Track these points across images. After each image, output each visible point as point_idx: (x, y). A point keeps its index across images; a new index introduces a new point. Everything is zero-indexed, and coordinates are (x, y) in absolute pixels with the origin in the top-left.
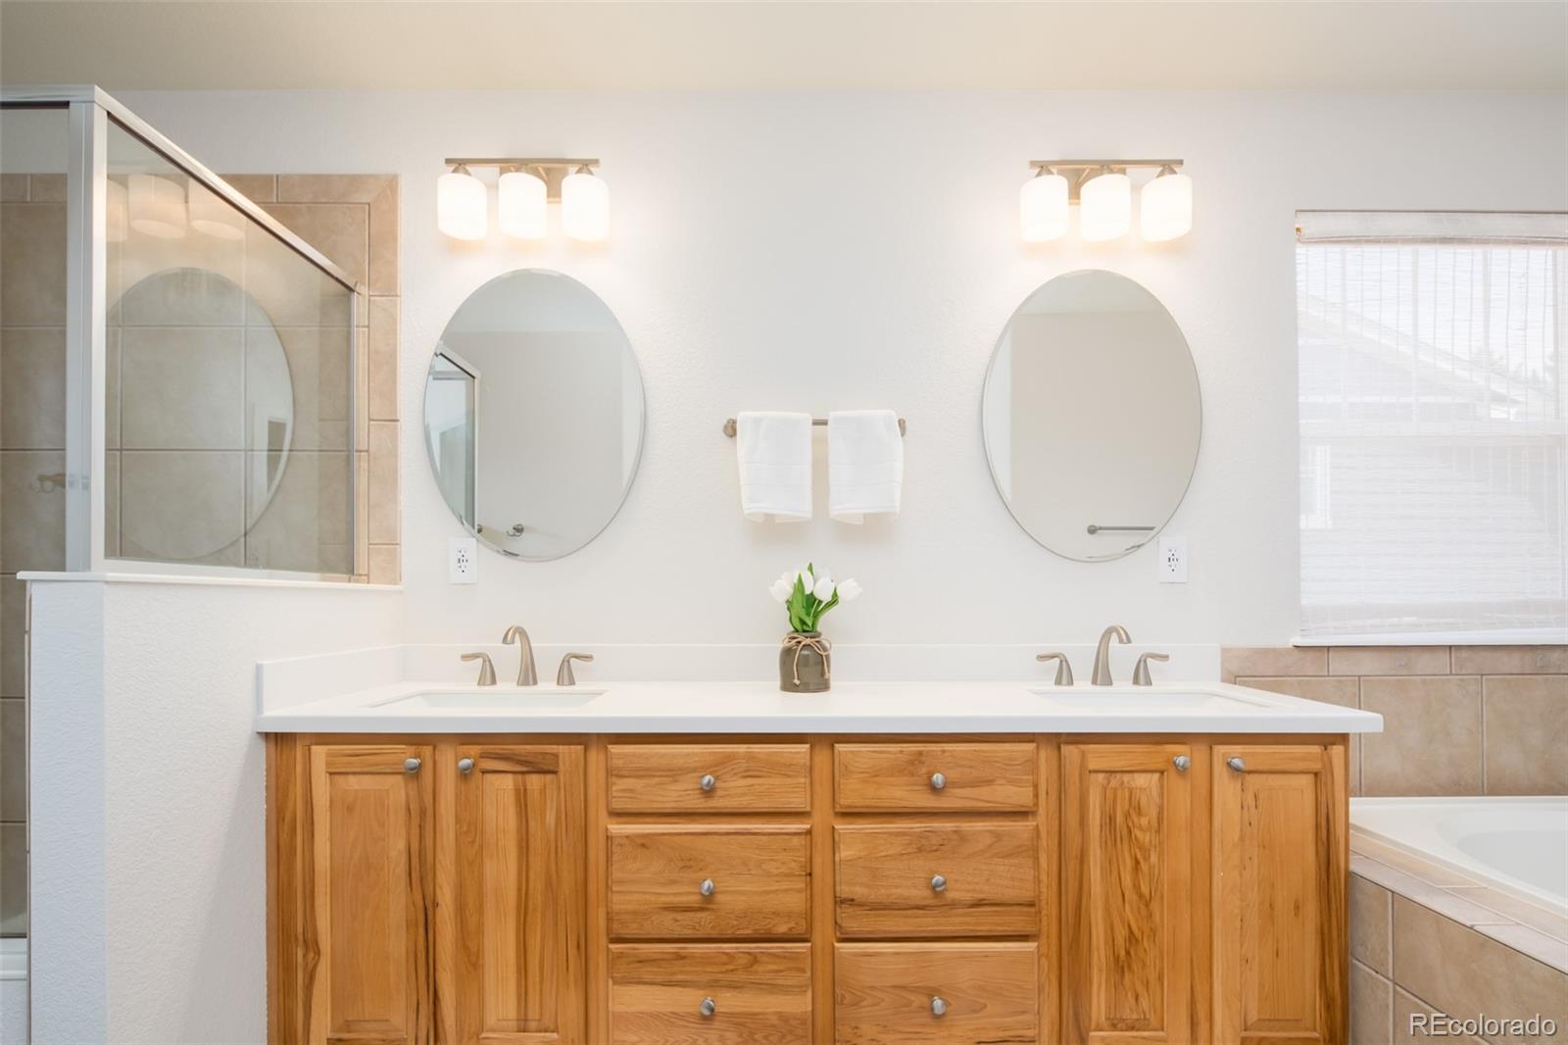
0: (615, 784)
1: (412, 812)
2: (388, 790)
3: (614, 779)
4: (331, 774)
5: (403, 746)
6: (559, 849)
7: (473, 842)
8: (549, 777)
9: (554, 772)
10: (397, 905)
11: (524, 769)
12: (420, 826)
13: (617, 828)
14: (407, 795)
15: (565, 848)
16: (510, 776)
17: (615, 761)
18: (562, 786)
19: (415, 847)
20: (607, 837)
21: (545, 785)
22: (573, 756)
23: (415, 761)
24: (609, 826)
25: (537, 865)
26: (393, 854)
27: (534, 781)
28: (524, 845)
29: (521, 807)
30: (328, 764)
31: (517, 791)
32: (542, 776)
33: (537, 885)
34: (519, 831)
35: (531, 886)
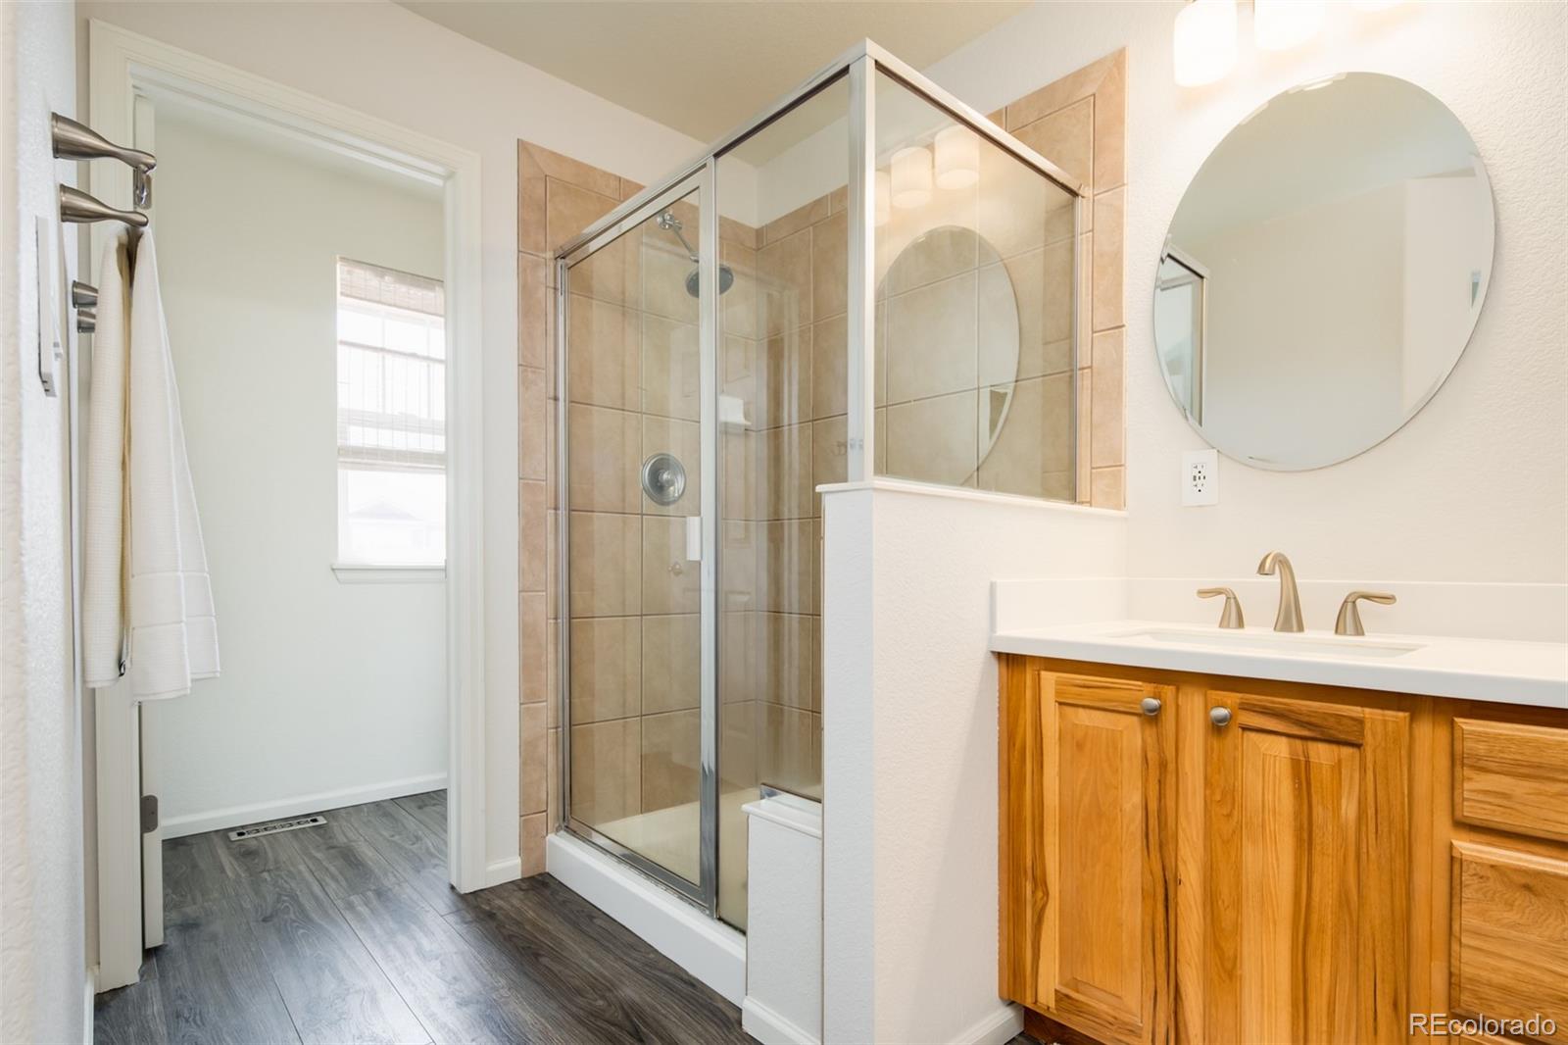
0: (1470, 779)
1: (1150, 763)
2: (1121, 732)
3: (1467, 772)
4: (1061, 704)
5: (1140, 683)
6: (1364, 857)
7: (1229, 816)
8: (1346, 751)
9: (1358, 746)
10: (1132, 869)
11: (1305, 733)
12: (1160, 781)
13: (1469, 847)
14: (1144, 741)
15: (1373, 855)
16: (1284, 740)
17: (1468, 744)
18: (1370, 765)
19: (1153, 806)
20: (1452, 858)
21: (1340, 761)
22: (1390, 727)
23: (1155, 702)
24: (1455, 842)
25: (1326, 869)
26: (1127, 807)
27: (1322, 754)
28: (1305, 836)
29: (1300, 784)
30: (1058, 693)
31: (1295, 763)
32: (1335, 748)
33: (1325, 897)
34: (1297, 814)
35: (1316, 898)
